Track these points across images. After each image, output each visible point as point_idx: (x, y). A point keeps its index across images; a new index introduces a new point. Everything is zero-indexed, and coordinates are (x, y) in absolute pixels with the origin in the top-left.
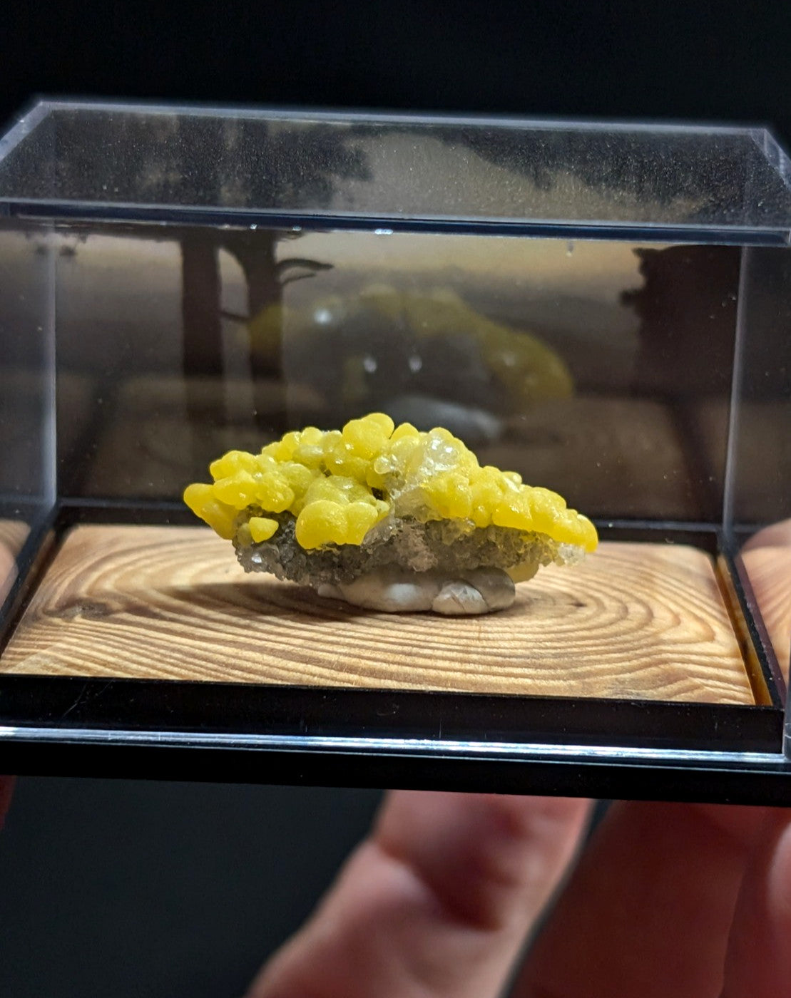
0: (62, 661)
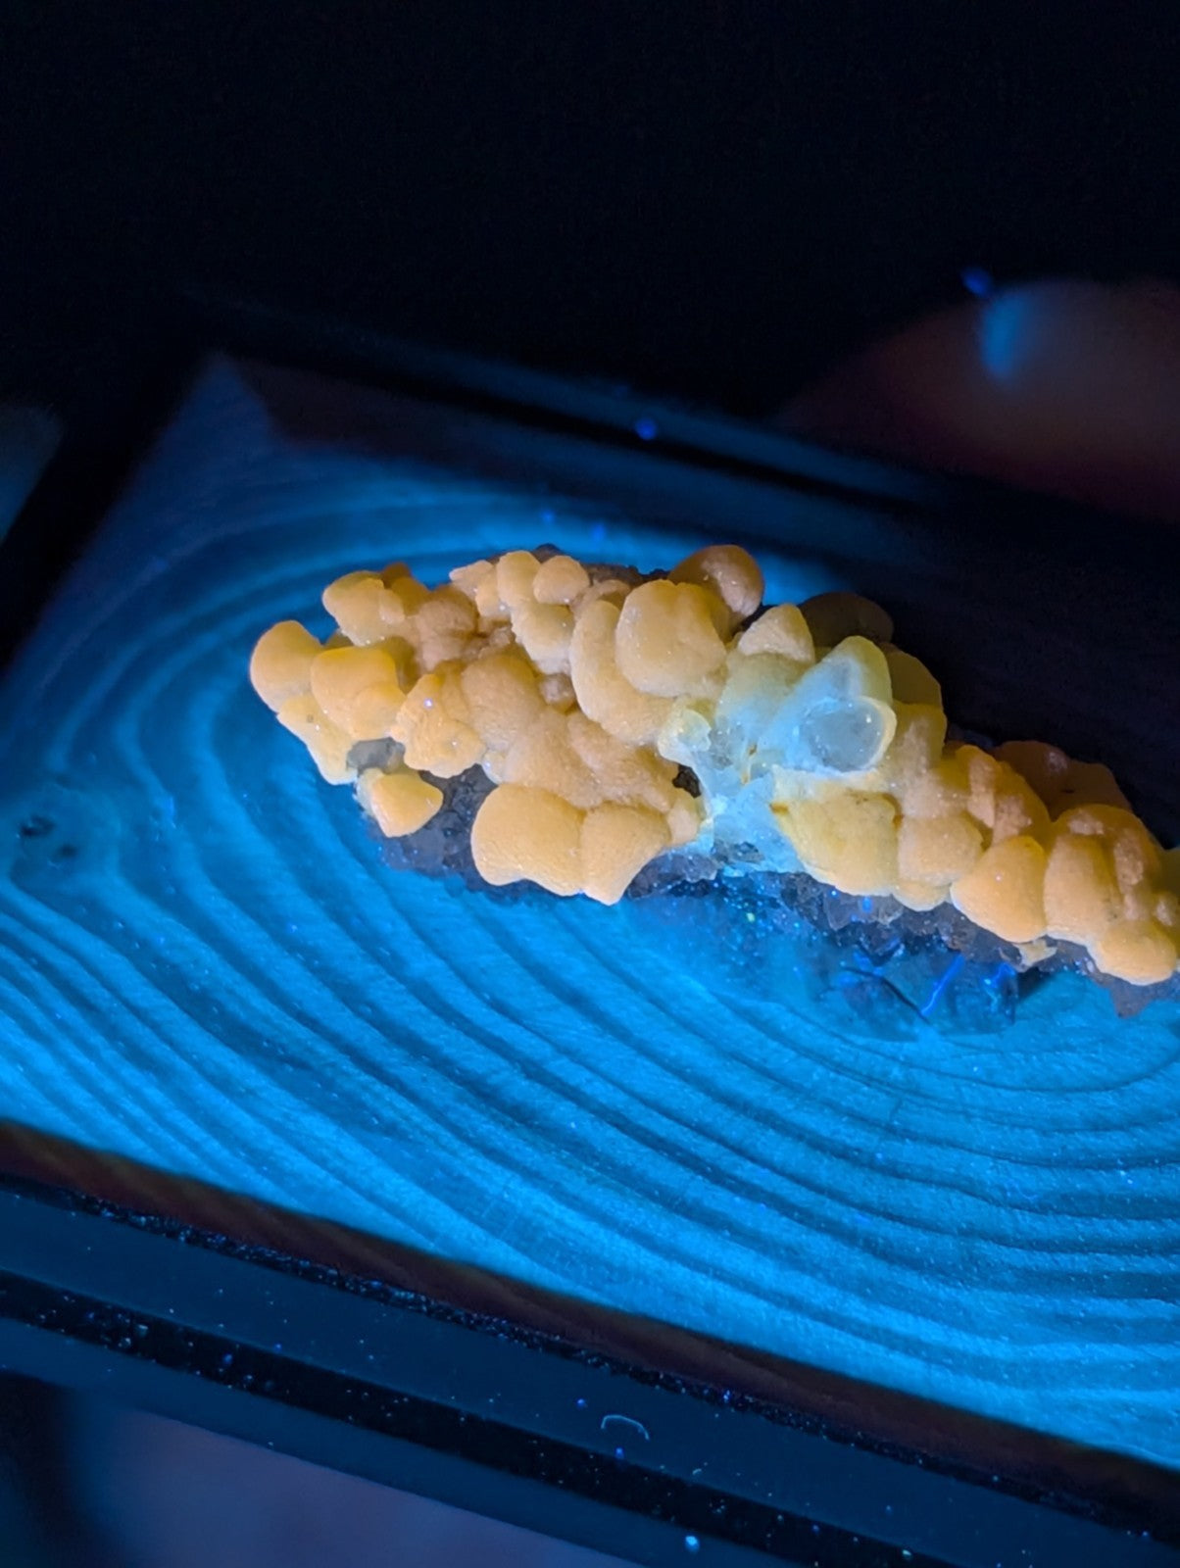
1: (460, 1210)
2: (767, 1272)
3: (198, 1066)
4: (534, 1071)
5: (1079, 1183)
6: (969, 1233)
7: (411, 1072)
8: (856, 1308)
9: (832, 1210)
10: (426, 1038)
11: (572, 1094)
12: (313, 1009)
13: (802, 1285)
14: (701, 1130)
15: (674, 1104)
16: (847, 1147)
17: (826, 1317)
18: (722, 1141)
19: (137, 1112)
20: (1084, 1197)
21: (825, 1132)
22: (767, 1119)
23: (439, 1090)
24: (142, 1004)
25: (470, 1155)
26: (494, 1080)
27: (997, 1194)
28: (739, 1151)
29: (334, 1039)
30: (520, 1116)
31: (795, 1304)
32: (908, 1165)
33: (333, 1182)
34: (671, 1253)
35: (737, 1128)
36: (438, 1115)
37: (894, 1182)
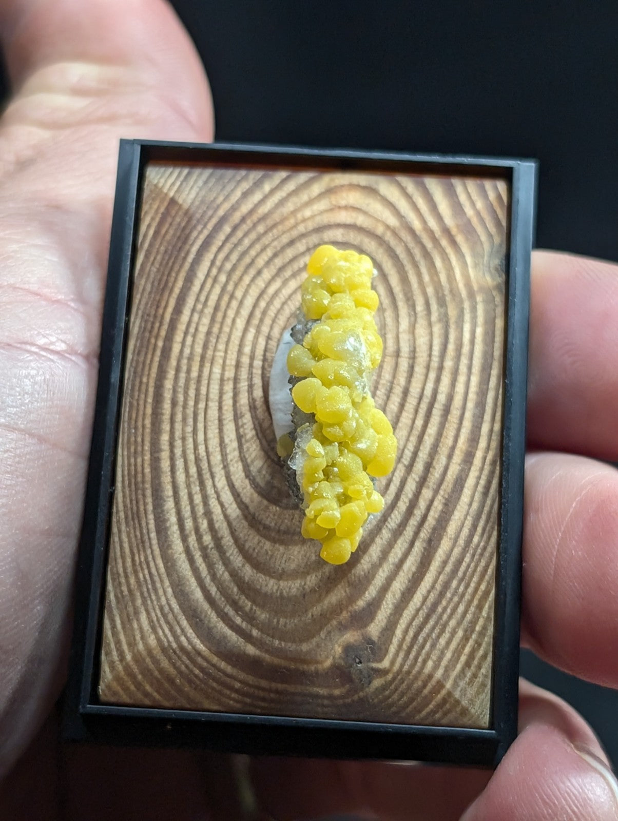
0: (463, 671)
1: (467, 476)
2: (462, 379)
3: (440, 573)
4: (410, 468)
5: (400, 296)
6: (430, 325)
7: (422, 504)
8: (466, 349)
9: (435, 364)
10: (407, 505)
11: (415, 454)
12: (406, 545)
13: (463, 368)
14: (416, 411)
15: (409, 422)
16: (409, 367)
17: (471, 358)
18: (419, 403)
19: (462, 588)
20: (405, 294)
21: (405, 375)
22: (406, 392)
23: (427, 493)
24: (421, 599)
25: (448, 477)
26: (417, 479)
27: (413, 319)
28: (421, 398)
29: (416, 534)
30: (428, 467)
31: (470, 368)
32: (410, 347)
33: (469, 518)
34: (464, 408)
35: (412, 402)
36: (436, 492)
37: (418, 350)
